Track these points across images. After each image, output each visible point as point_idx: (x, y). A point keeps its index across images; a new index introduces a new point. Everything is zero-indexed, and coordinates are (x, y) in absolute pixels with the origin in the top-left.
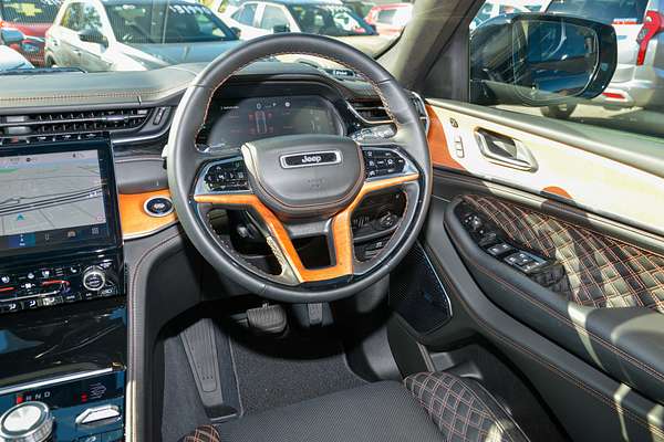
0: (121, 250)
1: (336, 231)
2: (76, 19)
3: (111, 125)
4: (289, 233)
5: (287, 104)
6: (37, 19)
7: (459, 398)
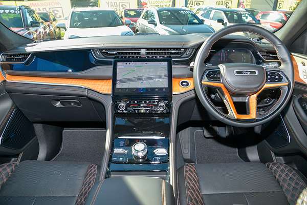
0: (171, 98)
1: (250, 101)
2: (147, 16)
3: (171, 53)
4: (232, 99)
5: (234, 51)
6: (134, 16)
7: (291, 175)
